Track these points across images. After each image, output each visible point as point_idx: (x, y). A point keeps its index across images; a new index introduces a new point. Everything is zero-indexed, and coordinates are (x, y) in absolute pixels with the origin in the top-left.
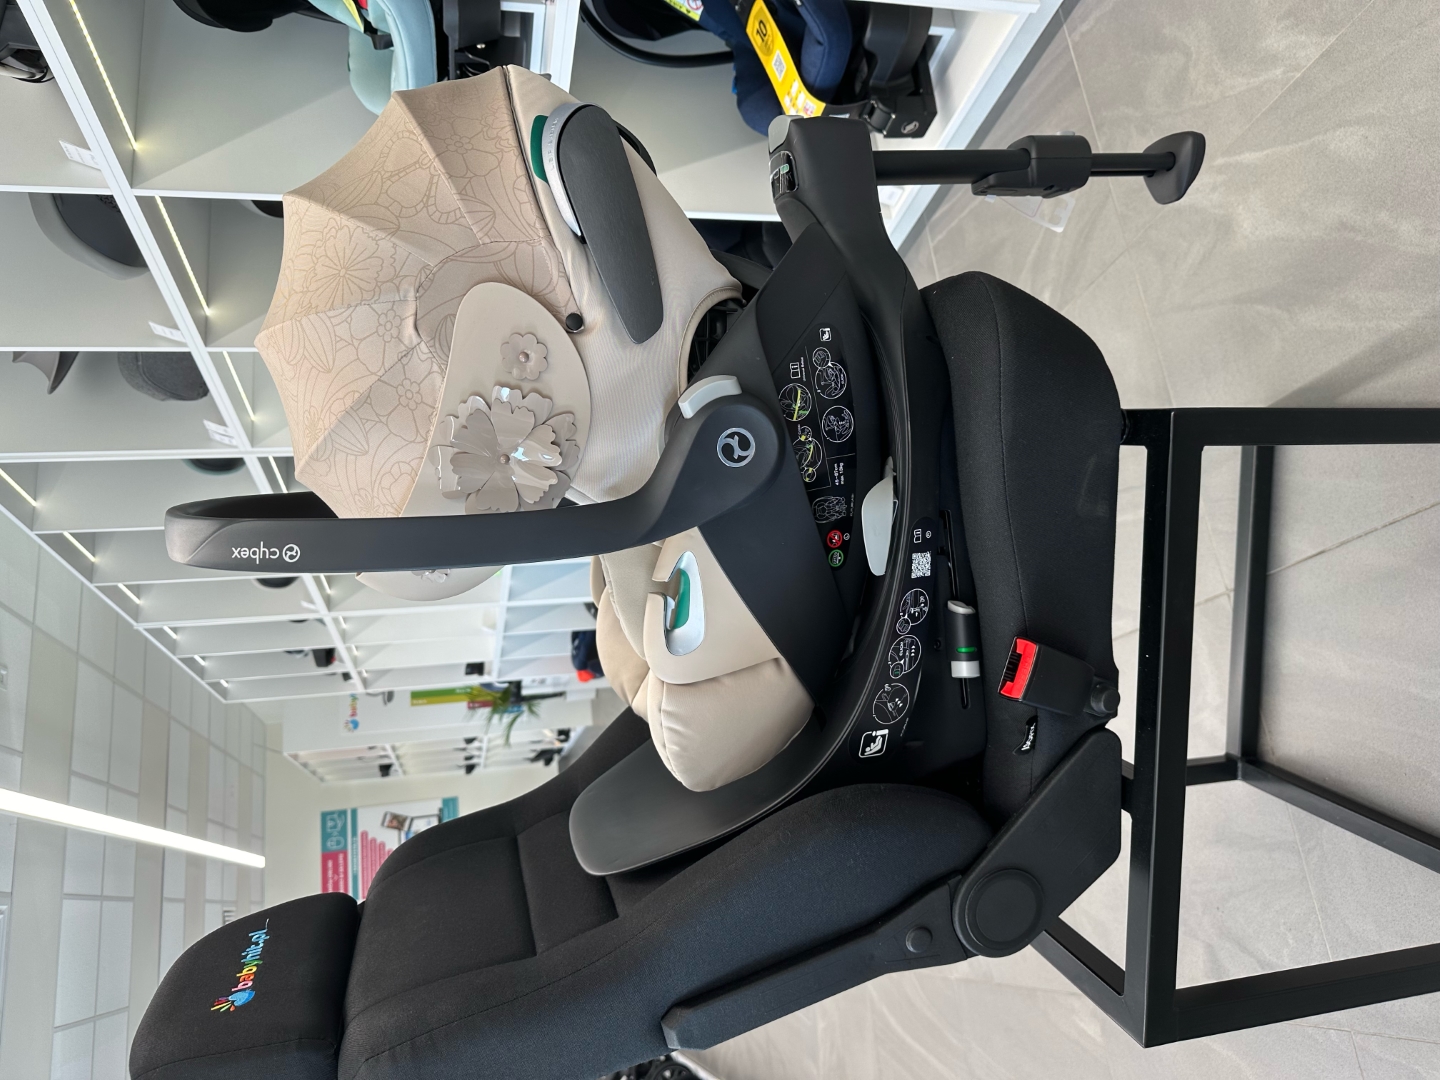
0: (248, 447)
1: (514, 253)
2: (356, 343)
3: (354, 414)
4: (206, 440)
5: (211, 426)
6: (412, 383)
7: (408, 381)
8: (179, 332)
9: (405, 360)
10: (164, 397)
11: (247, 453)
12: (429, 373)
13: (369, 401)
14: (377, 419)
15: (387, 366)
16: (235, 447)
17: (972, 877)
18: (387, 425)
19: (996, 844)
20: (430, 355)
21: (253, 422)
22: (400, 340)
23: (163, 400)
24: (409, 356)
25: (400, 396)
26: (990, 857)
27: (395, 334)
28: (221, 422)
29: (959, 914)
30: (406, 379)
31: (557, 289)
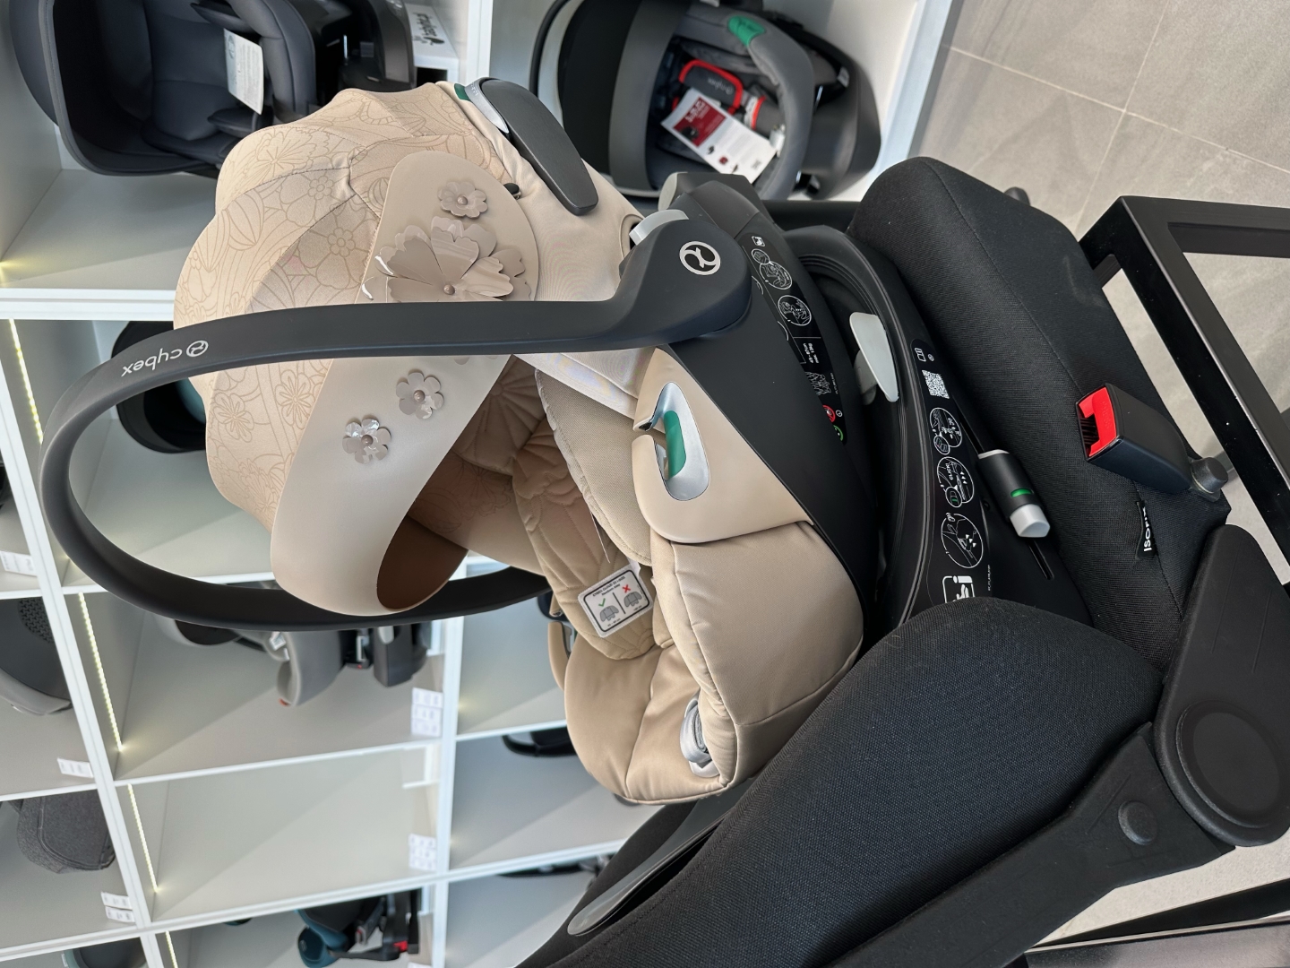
0: (148, 922)
1: (446, 141)
2: (285, 207)
3: (280, 273)
4: (102, 921)
5: (109, 899)
6: (344, 232)
7: (340, 230)
8: (88, 765)
9: (336, 212)
10: (59, 866)
11: (145, 930)
12: (363, 221)
13: (297, 253)
14: (305, 273)
15: (318, 218)
16: (134, 924)
18: (316, 277)
20: (364, 205)
21: (155, 894)
22: (332, 197)
23: (59, 872)
24: (342, 208)
25: (332, 245)
27: (327, 191)
28: (122, 892)
30: (338, 228)
31: (491, 167)
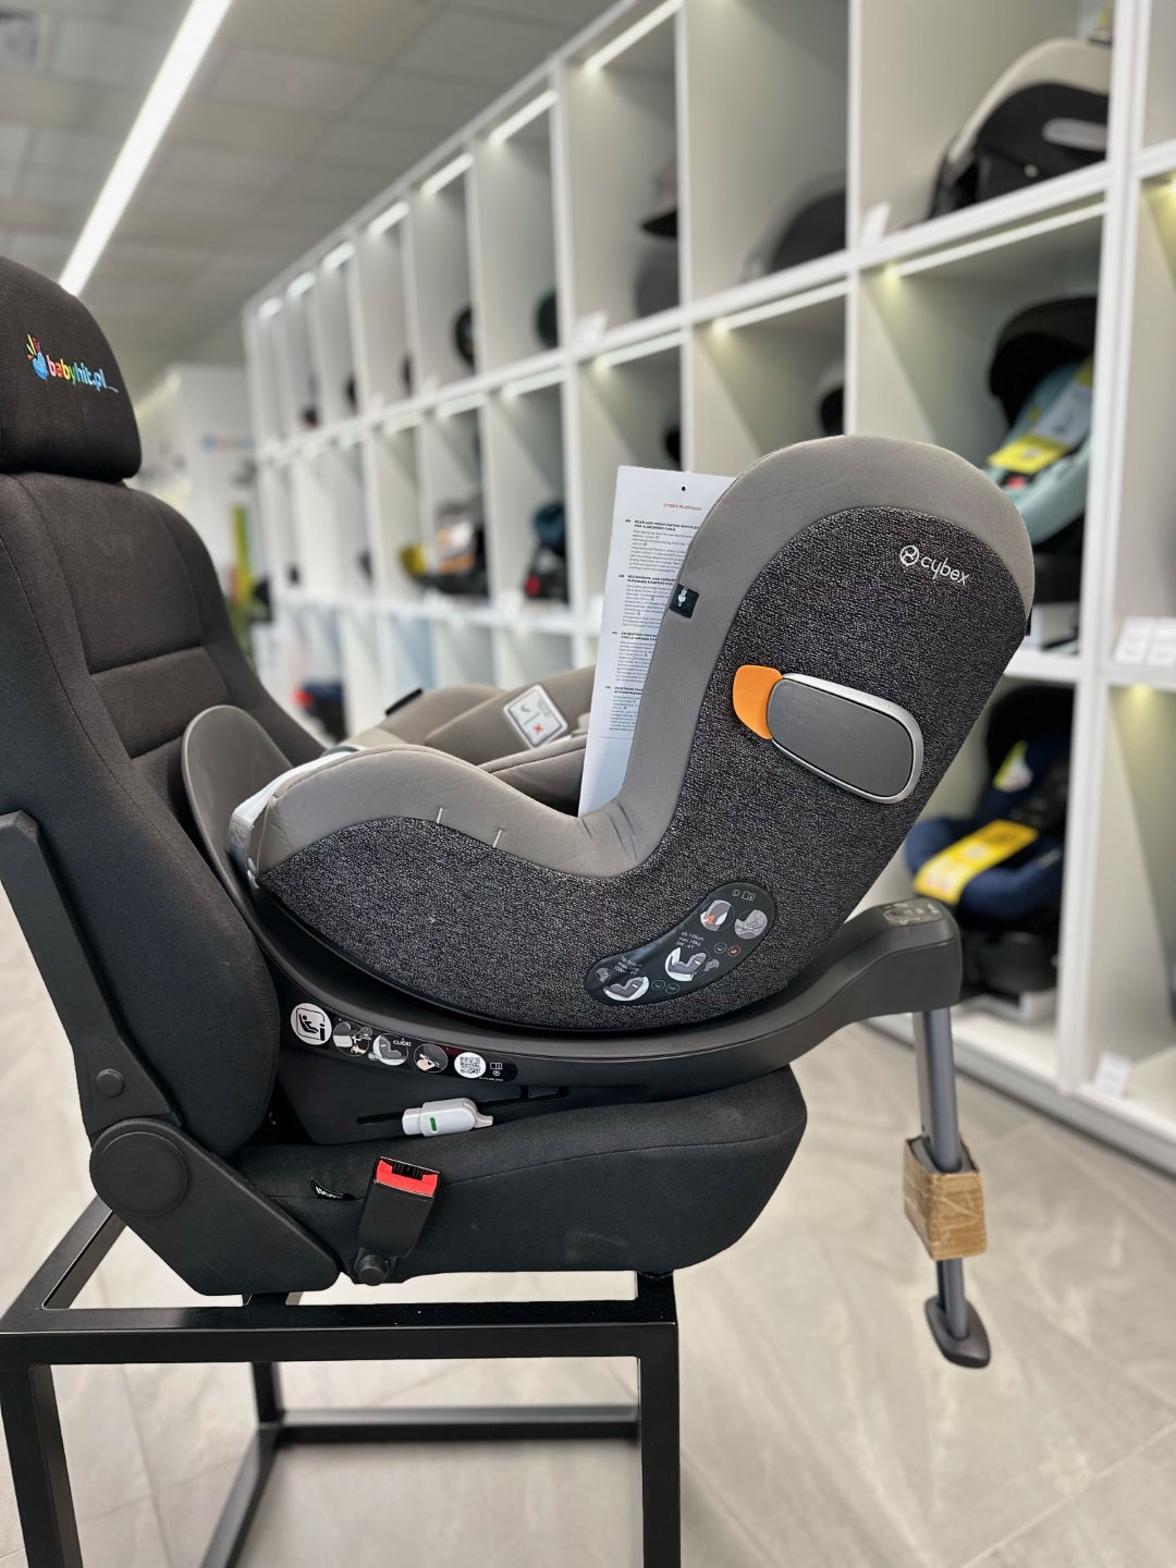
17: (180, 1137)
19: (216, 1162)
26: (202, 1155)
29: (139, 1125)
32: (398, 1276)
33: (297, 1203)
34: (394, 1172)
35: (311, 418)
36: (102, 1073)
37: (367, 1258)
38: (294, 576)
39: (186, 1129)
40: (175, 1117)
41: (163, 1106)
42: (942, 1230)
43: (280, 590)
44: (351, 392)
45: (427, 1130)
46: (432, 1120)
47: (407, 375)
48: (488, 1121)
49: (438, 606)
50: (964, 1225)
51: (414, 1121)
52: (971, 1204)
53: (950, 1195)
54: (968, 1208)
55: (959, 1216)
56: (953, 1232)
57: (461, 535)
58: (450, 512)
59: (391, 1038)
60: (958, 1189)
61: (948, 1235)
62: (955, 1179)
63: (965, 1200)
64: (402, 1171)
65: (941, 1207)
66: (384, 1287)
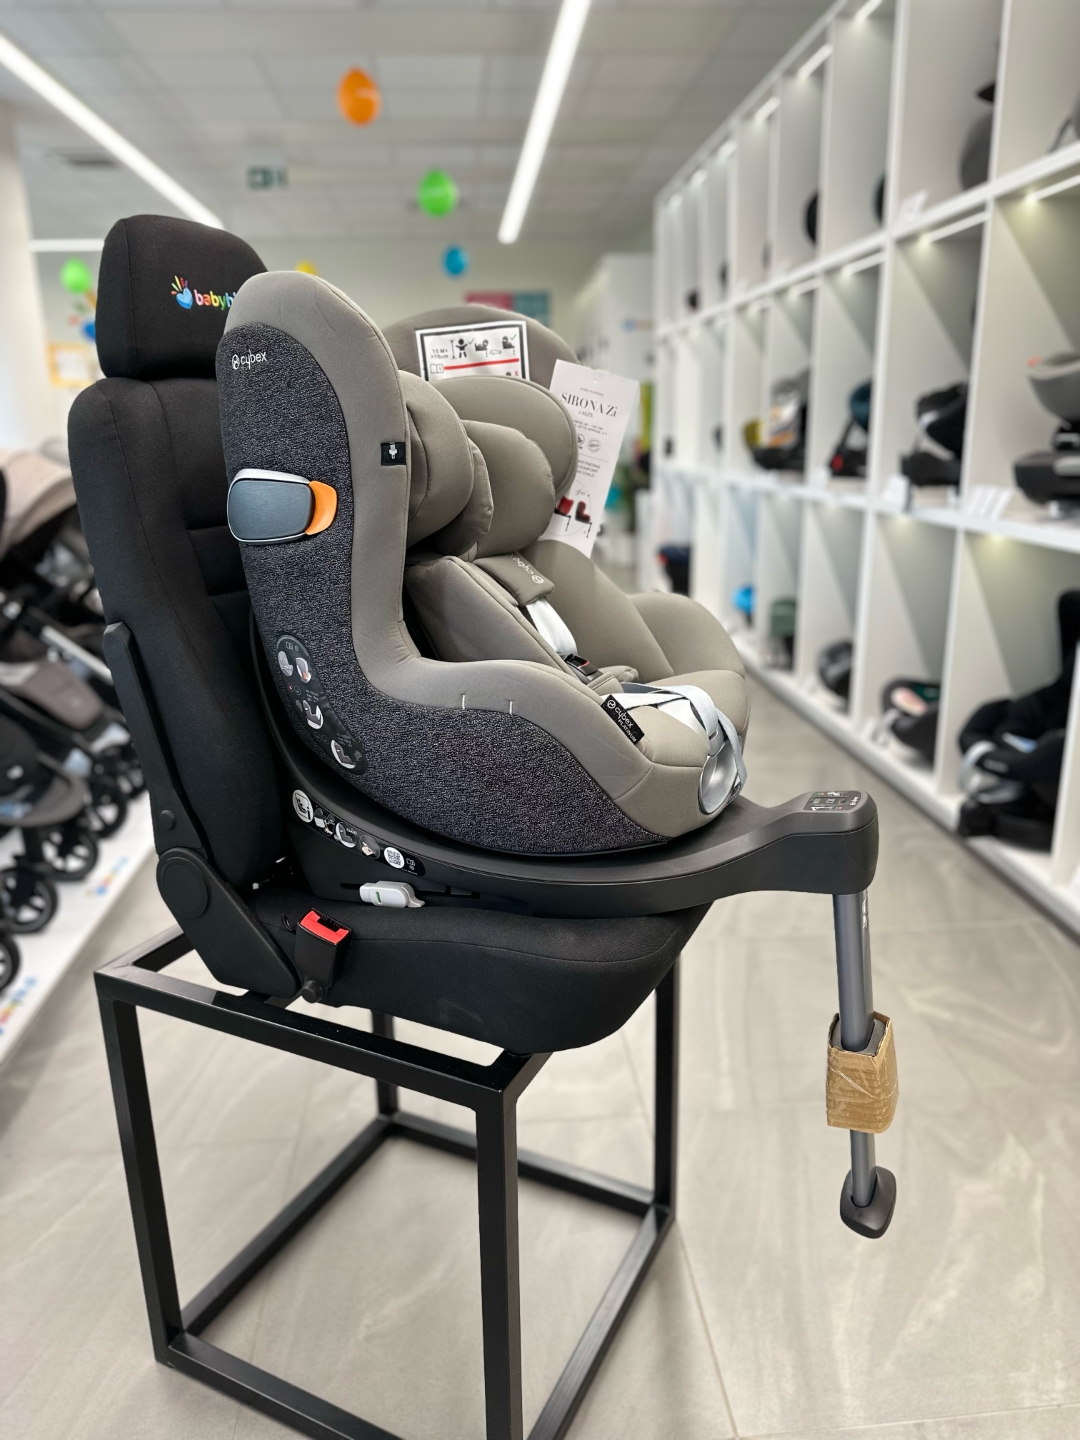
17: (206, 868)
19: (226, 888)
26: (217, 882)
29: (184, 853)
32: (336, 1003)
33: (275, 931)
34: (319, 921)
35: (693, 301)
36: (165, 812)
37: (310, 982)
38: (669, 448)
39: (212, 862)
40: (204, 851)
41: (198, 844)
42: (838, 1100)
43: (659, 461)
44: (724, 275)
45: (374, 900)
46: (378, 893)
47: (766, 259)
48: (417, 904)
49: (767, 481)
50: (860, 1101)
51: (368, 892)
52: (866, 1083)
53: (845, 1070)
54: (863, 1087)
55: (854, 1091)
56: (849, 1104)
57: (788, 411)
58: (785, 388)
59: (345, 827)
60: (854, 1067)
61: (843, 1106)
62: (851, 1057)
63: (861, 1078)
64: (325, 922)
65: (838, 1079)
66: (317, 1005)
